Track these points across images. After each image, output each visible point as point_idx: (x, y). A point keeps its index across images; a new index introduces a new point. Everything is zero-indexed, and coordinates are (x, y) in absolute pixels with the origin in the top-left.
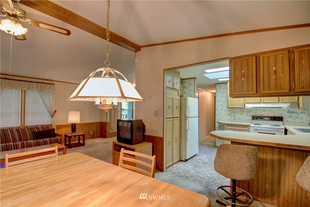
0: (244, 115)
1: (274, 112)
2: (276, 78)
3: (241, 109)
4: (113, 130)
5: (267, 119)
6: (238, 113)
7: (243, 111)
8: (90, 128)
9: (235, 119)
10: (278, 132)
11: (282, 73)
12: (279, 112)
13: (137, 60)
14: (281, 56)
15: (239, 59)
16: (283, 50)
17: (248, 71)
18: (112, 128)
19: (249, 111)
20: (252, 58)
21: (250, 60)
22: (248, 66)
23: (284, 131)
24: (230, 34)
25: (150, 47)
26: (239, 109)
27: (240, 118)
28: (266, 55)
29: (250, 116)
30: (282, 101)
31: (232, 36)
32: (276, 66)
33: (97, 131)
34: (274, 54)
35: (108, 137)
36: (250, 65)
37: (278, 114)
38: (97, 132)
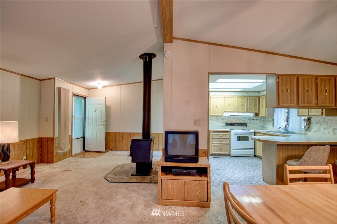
0: (219, 122)
1: (240, 119)
2: (308, 95)
3: (217, 117)
4: (64, 149)
5: (236, 125)
6: (215, 121)
7: (219, 118)
8: (22, 150)
9: (212, 126)
10: (250, 135)
11: (312, 92)
12: (243, 120)
13: (169, 54)
14: (311, 79)
15: (285, 77)
16: (311, 76)
17: (291, 88)
18: (62, 146)
19: (223, 119)
20: (294, 78)
21: (292, 79)
22: (291, 84)
23: (254, 133)
24: (276, 53)
25: (189, 42)
26: (215, 117)
27: (216, 125)
28: (303, 78)
29: (224, 123)
30: (250, 111)
31: (278, 57)
32: (308, 87)
33: (33, 153)
34: (308, 78)
35: (56, 162)
36: (292, 83)
37: (243, 121)
38: (33, 156)
